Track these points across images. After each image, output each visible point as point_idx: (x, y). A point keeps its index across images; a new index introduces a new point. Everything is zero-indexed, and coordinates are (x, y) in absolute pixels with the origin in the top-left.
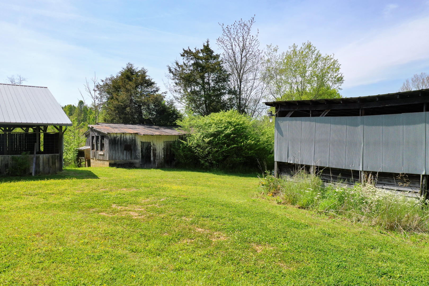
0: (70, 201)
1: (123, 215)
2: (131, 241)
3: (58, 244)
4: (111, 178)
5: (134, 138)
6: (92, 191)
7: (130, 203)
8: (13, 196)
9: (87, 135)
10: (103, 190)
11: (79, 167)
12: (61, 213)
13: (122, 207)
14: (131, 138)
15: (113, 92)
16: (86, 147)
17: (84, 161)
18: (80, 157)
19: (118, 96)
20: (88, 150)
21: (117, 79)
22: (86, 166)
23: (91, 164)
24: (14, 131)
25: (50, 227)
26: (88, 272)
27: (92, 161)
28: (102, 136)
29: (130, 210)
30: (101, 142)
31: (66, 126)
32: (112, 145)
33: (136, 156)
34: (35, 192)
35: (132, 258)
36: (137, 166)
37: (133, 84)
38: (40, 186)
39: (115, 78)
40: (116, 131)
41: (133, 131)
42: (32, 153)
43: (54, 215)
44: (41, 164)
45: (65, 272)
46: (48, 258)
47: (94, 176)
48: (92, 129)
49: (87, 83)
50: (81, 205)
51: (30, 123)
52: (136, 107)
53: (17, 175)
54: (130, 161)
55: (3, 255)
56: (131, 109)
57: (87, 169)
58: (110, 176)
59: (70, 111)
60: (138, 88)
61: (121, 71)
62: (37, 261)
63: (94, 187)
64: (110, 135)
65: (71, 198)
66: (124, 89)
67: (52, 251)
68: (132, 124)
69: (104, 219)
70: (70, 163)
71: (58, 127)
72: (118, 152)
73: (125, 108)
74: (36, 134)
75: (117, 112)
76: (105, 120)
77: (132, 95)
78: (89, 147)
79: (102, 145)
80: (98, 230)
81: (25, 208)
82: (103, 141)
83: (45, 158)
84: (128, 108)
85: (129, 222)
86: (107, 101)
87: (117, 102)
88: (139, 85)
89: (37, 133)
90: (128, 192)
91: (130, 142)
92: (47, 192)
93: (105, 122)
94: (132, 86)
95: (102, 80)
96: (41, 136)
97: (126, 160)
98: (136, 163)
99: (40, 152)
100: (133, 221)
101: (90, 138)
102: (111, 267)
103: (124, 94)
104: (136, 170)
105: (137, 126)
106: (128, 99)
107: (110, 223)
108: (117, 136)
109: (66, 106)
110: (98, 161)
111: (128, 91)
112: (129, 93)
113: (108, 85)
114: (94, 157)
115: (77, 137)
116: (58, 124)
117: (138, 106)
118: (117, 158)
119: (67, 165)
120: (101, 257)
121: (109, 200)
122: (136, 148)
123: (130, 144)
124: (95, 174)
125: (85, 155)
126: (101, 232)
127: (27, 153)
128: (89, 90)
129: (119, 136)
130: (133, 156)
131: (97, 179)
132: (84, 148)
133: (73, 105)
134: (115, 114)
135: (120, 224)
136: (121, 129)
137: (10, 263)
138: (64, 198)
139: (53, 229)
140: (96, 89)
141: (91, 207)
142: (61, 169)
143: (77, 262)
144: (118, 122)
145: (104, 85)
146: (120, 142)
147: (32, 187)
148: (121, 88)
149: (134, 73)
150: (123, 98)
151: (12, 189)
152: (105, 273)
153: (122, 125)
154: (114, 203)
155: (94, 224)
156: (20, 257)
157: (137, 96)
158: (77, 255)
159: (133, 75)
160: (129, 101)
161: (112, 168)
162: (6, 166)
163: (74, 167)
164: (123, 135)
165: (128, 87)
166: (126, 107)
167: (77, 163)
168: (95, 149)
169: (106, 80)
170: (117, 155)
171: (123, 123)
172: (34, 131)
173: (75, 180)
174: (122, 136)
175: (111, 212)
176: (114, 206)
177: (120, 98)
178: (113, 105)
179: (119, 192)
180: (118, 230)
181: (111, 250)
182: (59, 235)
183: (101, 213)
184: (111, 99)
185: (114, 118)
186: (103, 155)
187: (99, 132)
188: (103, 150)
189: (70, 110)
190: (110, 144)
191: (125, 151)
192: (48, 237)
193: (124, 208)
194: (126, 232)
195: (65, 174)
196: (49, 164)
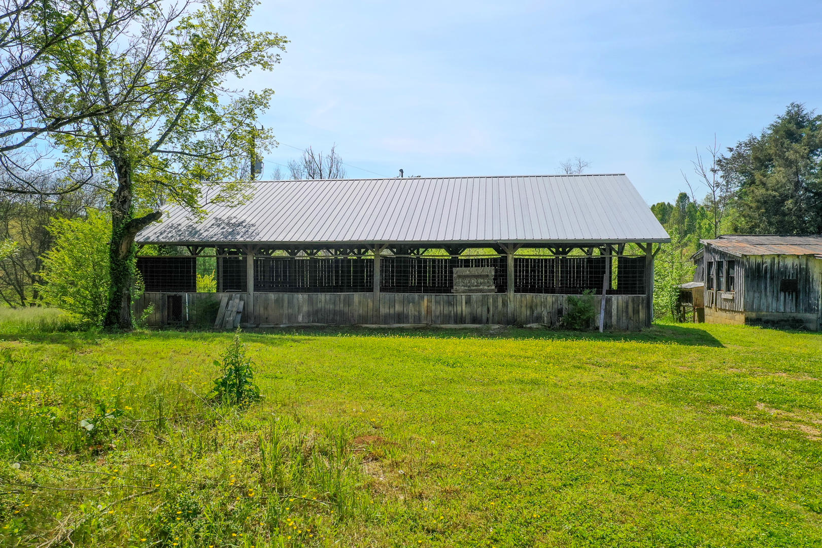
0: (669, 384)
1: (784, 429)
2: (806, 487)
3: (654, 460)
4: (751, 349)
5: (805, 266)
6: (711, 370)
7: (798, 405)
8: (572, 363)
9: (697, 261)
10: (734, 370)
11: (681, 321)
12: (654, 404)
13: (779, 411)
14: (797, 265)
15: (754, 170)
16: (696, 283)
17: (690, 312)
18: (684, 303)
19: (764, 176)
20: (699, 290)
21: (763, 141)
22: (694, 321)
23: (706, 317)
24: (570, 254)
25: (637, 426)
26: (716, 526)
27: (707, 310)
28: (729, 262)
29: (800, 421)
30: (728, 273)
31: (660, 243)
32: (752, 280)
33: (809, 305)
34: (606, 360)
35: (812, 524)
36: (812, 326)
37: (803, 148)
38: (613, 351)
39: (760, 139)
40: (761, 250)
41: (802, 251)
42: (599, 292)
43: (641, 405)
44: (614, 312)
45: (671, 515)
46: (639, 480)
47: (712, 341)
48: (709, 249)
49: (699, 157)
50: (692, 394)
51: (597, 240)
52: (809, 198)
53: (575, 329)
54: (795, 315)
55: (567, 459)
56: (796, 203)
57: (696, 326)
58: (748, 344)
59: (663, 215)
60: (816, 155)
61: (772, 123)
62: (620, 481)
63: (715, 362)
64: (748, 260)
65: (669, 379)
66: (781, 162)
67: (644, 469)
68: (798, 235)
69: (739, 429)
70: (663, 313)
71: (645, 245)
72: (766, 295)
73: (781, 202)
74: (605, 258)
75: (763, 210)
76: (736, 230)
77: (800, 171)
78: (702, 284)
79: (730, 281)
80: (729, 448)
81: (592, 387)
82: (731, 271)
83: (620, 302)
84: (790, 201)
85: (798, 446)
86: (741, 190)
87: (762, 191)
88: (819, 148)
89: (607, 256)
90: (793, 381)
91: (795, 275)
92: (626, 362)
93: (736, 232)
94: (799, 153)
95: (730, 149)
96: (613, 261)
97: (785, 312)
98: (809, 321)
99: (610, 292)
100: (809, 445)
101: (705, 265)
102: (765, 531)
103: (780, 171)
104: (809, 335)
105: (811, 240)
106: (790, 182)
107: (753, 441)
108: (764, 261)
109: (654, 206)
110: (720, 313)
111: (789, 163)
112: (791, 168)
113: (743, 157)
114: (712, 303)
115: (676, 264)
116: (644, 240)
117: (814, 196)
118: (763, 307)
119: (658, 317)
120: (741, 503)
121: (748, 392)
122: (809, 287)
123: (795, 278)
124: (716, 337)
125: (694, 299)
126: (737, 455)
127: (592, 292)
128: (703, 170)
129: (769, 261)
130: (801, 304)
131: (720, 348)
132: (690, 284)
133: (669, 203)
134: (759, 215)
135: (778, 446)
136: (776, 248)
137: (578, 474)
138: (656, 377)
139: (643, 431)
140: (717, 167)
141: (711, 402)
142: (648, 322)
143: (693, 501)
144: (765, 232)
145: (735, 157)
146: (771, 272)
147: (600, 351)
148: (774, 160)
149: (804, 122)
150: (777, 181)
151: (569, 351)
152: (752, 537)
153: (775, 237)
154: (760, 400)
155: (722, 437)
156: (593, 467)
157: (813, 174)
158: (690, 487)
159: (803, 127)
160: (790, 187)
161: (751, 328)
162: (560, 312)
163: (671, 322)
164: (779, 260)
165: (790, 155)
166: (785, 198)
167: (678, 313)
168: (715, 289)
169: (738, 147)
170: (763, 300)
171: (776, 234)
172: (602, 254)
173: (676, 347)
174: (776, 261)
175: (755, 419)
176: (761, 407)
177: (771, 182)
178: (753, 197)
179: (770, 379)
180: (775, 457)
181: (761, 494)
182: (655, 444)
183: (733, 417)
184: (750, 186)
185: (756, 224)
186: (733, 300)
187: (723, 254)
188: (732, 289)
189: (662, 212)
190: (747, 276)
191: (782, 294)
192: (636, 444)
193: (784, 414)
194: (793, 465)
195: (656, 333)
196: (627, 312)
